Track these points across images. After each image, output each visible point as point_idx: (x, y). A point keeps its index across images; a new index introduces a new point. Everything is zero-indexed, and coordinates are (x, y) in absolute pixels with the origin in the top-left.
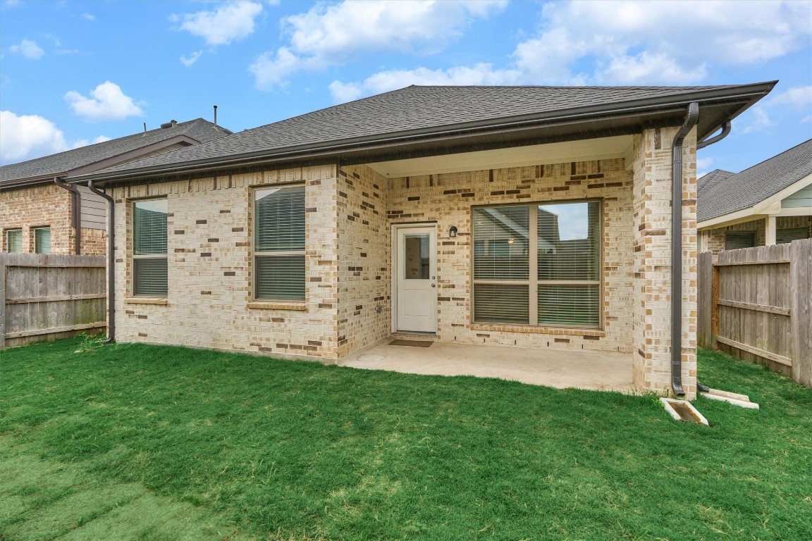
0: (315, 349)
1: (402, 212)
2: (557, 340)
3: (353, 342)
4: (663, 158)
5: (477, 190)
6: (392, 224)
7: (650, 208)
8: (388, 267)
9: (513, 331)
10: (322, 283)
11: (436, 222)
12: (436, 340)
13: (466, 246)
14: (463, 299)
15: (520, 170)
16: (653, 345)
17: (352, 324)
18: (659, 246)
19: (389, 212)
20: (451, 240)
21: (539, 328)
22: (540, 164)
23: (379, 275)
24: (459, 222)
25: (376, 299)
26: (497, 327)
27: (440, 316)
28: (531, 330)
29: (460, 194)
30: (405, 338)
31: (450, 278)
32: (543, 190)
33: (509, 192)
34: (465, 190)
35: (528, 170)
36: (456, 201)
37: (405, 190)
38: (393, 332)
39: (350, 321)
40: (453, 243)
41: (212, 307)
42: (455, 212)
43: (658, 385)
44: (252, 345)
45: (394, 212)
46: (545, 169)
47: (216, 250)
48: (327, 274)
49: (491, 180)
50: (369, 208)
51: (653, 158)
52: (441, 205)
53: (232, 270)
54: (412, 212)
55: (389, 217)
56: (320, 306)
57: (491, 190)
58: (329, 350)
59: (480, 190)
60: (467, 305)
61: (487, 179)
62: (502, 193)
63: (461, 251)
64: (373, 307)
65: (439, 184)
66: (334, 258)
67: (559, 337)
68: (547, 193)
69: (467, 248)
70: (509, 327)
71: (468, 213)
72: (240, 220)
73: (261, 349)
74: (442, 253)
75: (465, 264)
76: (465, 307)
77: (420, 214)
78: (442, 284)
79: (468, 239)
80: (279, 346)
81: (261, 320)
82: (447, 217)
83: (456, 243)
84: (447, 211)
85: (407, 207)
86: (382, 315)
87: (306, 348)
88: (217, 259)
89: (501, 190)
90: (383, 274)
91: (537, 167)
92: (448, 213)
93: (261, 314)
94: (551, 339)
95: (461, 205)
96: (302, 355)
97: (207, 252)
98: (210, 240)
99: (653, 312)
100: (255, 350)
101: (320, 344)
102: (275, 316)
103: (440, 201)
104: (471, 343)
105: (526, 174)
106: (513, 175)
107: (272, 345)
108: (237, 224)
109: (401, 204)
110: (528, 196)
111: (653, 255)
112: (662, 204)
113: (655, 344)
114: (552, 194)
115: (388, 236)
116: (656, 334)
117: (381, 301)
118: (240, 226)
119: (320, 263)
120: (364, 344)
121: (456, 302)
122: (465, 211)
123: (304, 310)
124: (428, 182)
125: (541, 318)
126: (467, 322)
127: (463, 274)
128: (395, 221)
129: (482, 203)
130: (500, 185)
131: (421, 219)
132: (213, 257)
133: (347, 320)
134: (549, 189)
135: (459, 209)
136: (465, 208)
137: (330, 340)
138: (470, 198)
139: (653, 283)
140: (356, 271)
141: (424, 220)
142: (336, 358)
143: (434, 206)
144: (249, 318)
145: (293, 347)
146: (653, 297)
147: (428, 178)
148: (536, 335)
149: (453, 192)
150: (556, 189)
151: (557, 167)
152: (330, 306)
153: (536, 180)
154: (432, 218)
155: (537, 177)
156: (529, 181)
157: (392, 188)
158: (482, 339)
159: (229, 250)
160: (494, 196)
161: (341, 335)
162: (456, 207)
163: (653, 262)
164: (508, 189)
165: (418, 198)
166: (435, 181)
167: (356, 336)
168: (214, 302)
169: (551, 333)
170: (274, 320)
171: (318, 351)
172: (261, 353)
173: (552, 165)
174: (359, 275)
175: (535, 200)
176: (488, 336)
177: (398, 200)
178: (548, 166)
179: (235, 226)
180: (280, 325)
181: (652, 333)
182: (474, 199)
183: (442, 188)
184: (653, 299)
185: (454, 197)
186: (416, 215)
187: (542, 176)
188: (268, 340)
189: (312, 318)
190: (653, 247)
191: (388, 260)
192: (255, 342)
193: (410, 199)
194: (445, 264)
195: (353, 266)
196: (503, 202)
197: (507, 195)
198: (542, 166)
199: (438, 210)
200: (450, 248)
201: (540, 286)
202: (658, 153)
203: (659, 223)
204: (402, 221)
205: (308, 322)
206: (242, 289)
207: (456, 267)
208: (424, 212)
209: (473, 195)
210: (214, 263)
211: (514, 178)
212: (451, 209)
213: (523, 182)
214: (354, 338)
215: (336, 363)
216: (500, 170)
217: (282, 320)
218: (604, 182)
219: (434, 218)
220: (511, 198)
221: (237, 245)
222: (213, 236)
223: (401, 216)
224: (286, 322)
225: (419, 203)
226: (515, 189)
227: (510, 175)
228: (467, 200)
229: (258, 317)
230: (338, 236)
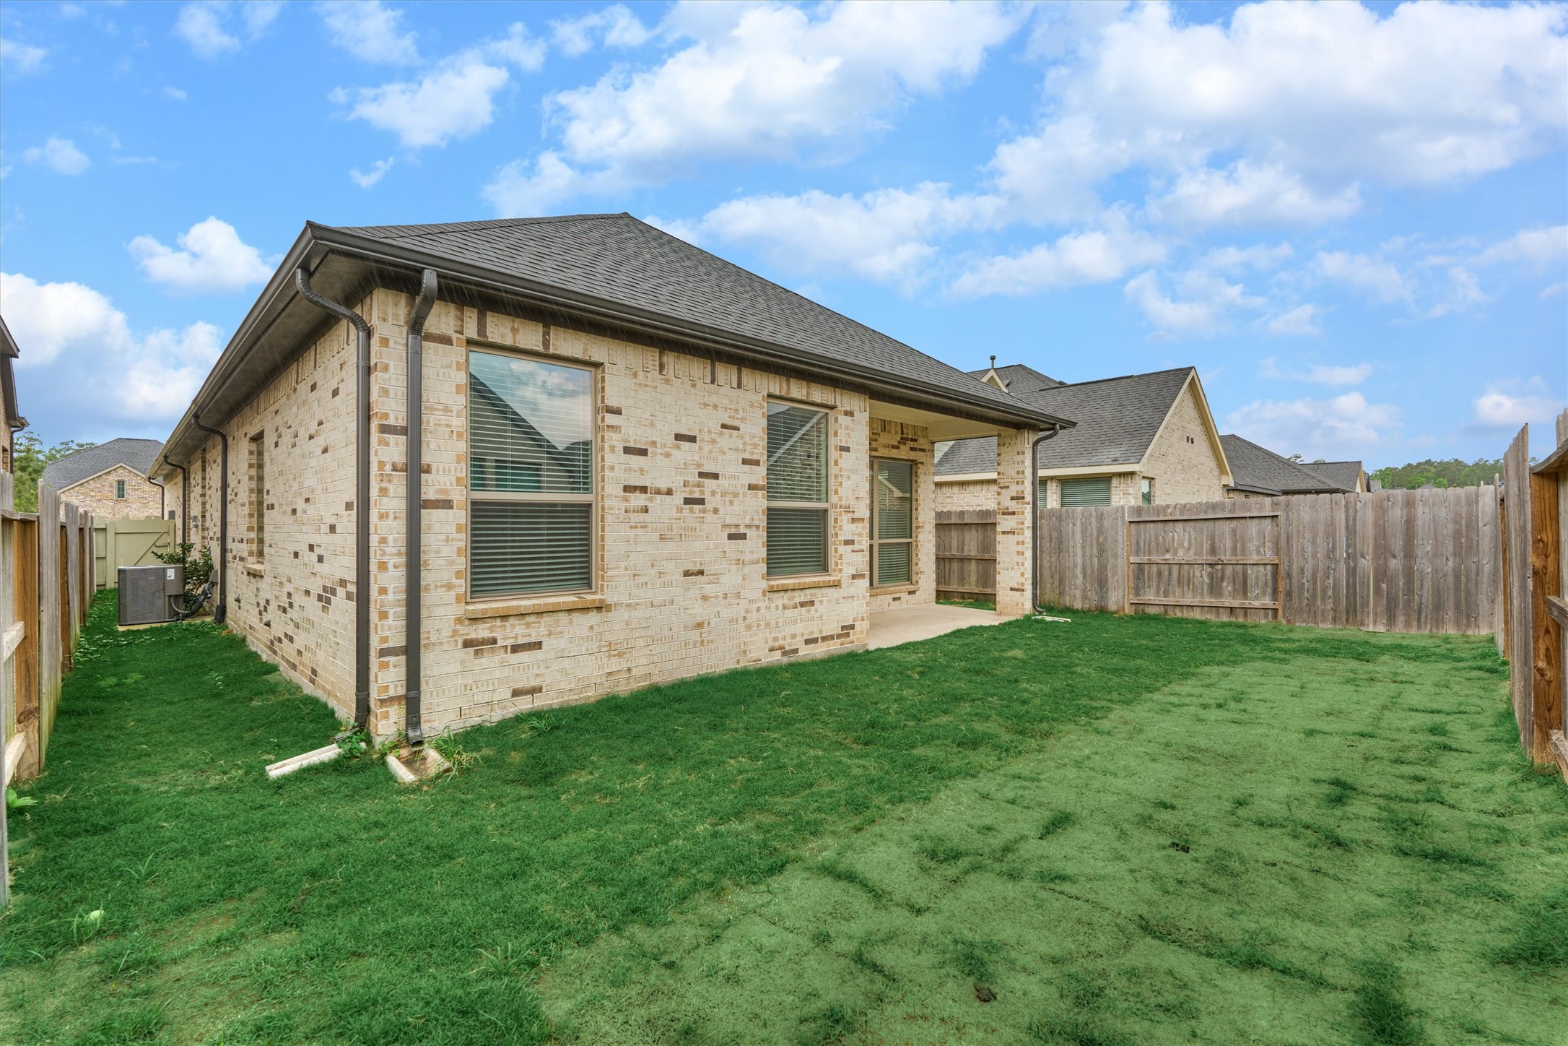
0: (848, 635)
2: (893, 600)
10: (856, 547)
32: (885, 446)
41: (705, 598)
44: (771, 650)
46: (886, 424)
47: (713, 493)
48: (860, 535)
53: (742, 530)
56: (854, 577)
58: (862, 632)
67: (894, 596)
72: (755, 446)
73: (785, 653)
80: (808, 642)
81: (785, 607)
87: (839, 636)
88: (716, 511)
91: (882, 420)
93: (784, 599)
94: (890, 599)
96: (835, 647)
97: (697, 495)
98: (701, 475)
100: (777, 657)
101: (852, 627)
102: (803, 599)
107: (799, 643)
108: (752, 453)
110: (877, 450)
118: (755, 457)
119: (854, 520)
123: (836, 585)
125: (882, 580)
132: (709, 506)
137: (863, 619)
142: (866, 641)
144: (768, 608)
145: (824, 639)
150: (893, 447)
153: (882, 434)
155: (882, 431)
156: (877, 434)
159: (736, 495)
168: (710, 590)
169: (891, 593)
170: (803, 604)
171: (852, 637)
172: (785, 660)
173: (891, 422)
175: (881, 455)
179: (747, 456)
180: (809, 611)
187: (885, 431)
188: (794, 636)
189: (845, 595)
192: (776, 644)
198: (885, 421)
201: (880, 545)
205: (842, 601)
206: (757, 562)
210: (710, 517)
213: (874, 434)
215: (868, 647)
217: (812, 603)
221: (751, 487)
222: (707, 468)
224: (817, 604)
229: (780, 603)
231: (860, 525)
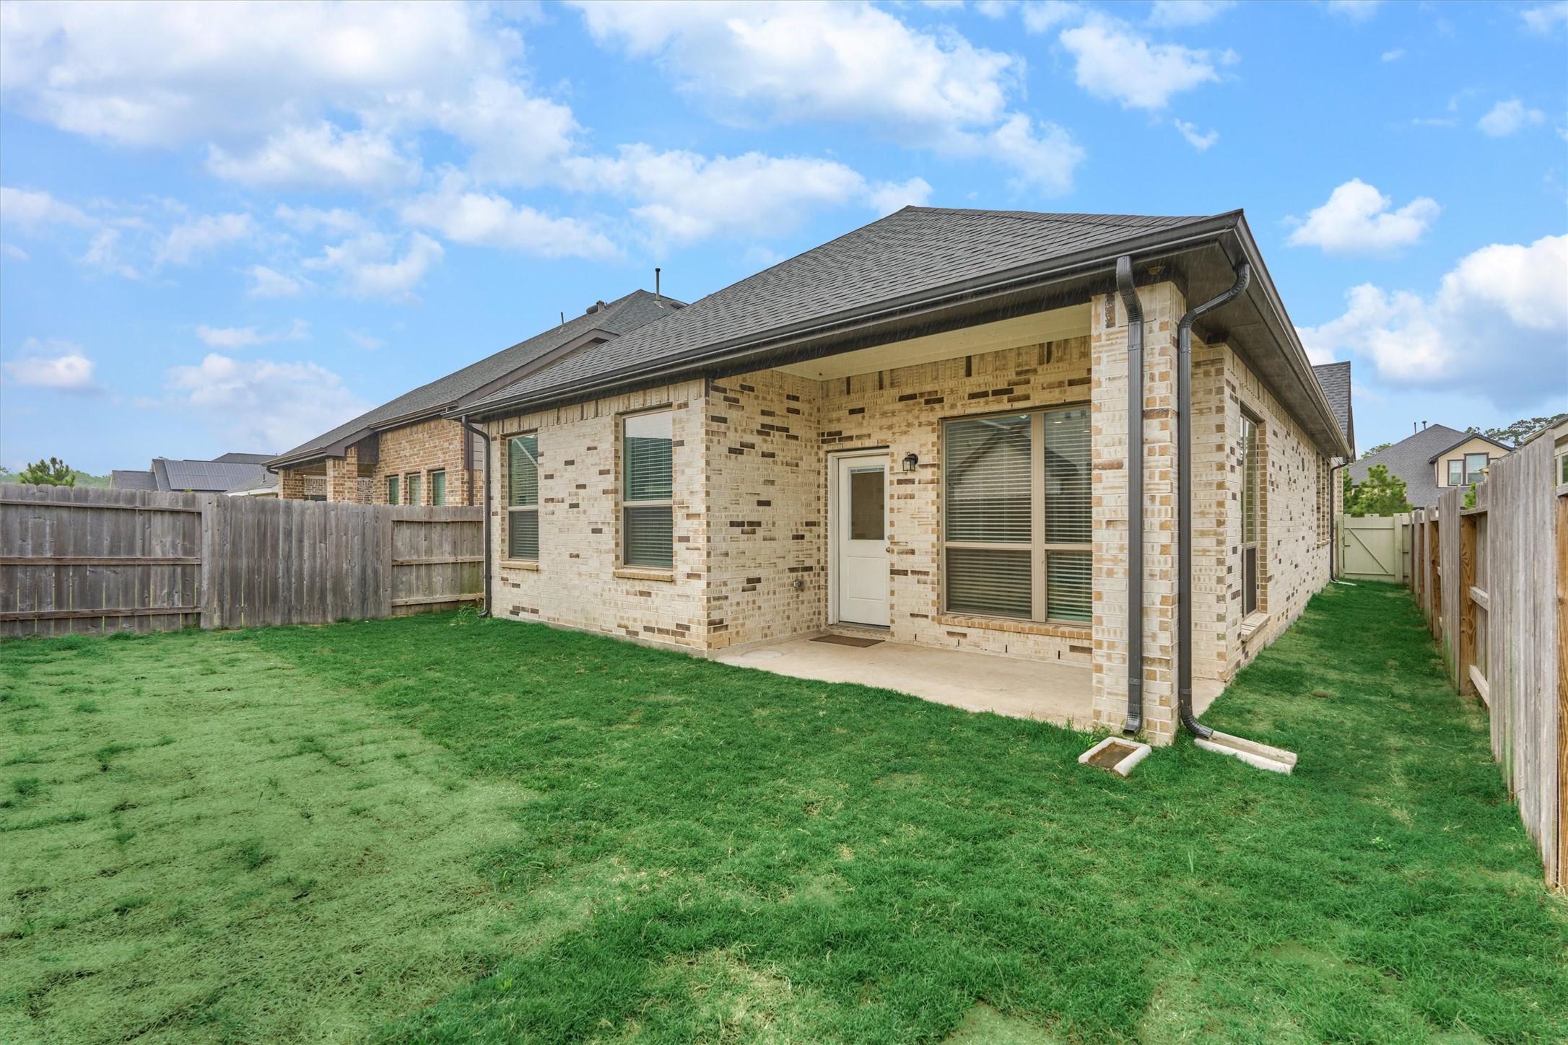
0: (683, 635)
1: (840, 433)
2: (1073, 649)
3: (740, 629)
4: (1118, 341)
5: (947, 393)
6: (828, 452)
7: (1099, 424)
8: (822, 520)
9: (1002, 630)
10: (691, 545)
11: (888, 447)
12: (888, 638)
13: (931, 486)
14: (926, 573)
15: (1014, 354)
16: (1105, 650)
17: (738, 604)
18: (1112, 488)
19: (823, 434)
20: (910, 476)
21: (1047, 627)
22: (1046, 341)
23: (800, 533)
24: (921, 446)
25: (792, 570)
26: (976, 621)
27: (894, 600)
28: (1031, 629)
29: (922, 400)
30: (846, 633)
31: (908, 538)
32: (1051, 386)
33: (996, 393)
34: (930, 393)
35: (1026, 353)
36: (916, 412)
37: (844, 399)
38: (830, 621)
39: (734, 598)
40: (912, 481)
41: (580, 574)
42: (915, 431)
43: (1113, 718)
44: (619, 626)
45: (830, 434)
46: (1054, 348)
47: (583, 499)
48: (696, 531)
49: (969, 374)
50: (777, 433)
51: (1103, 342)
52: (895, 420)
53: (600, 526)
54: (854, 433)
55: (823, 442)
56: (689, 576)
57: (968, 390)
58: (698, 637)
59: (952, 391)
60: (933, 583)
61: (962, 372)
62: (985, 394)
63: (923, 493)
64: (787, 581)
65: (892, 385)
66: (703, 510)
67: (1077, 643)
68: (1057, 390)
69: (933, 489)
70: (997, 621)
71: (933, 431)
72: (606, 459)
73: (628, 632)
74: (896, 497)
75: (930, 515)
76: (930, 586)
77: (865, 436)
78: (896, 548)
79: (933, 473)
80: (647, 629)
81: (628, 593)
82: (904, 438)
83: (917, 482)
84: (904, 428)
85: (848, 425)
86: (807, 595)
87: (674, 633)
88: (585, 512)
89: (983, 389)
90: (811, 531)
91: (1041, 345)
92: (905, 433)
93: (626, 585)
94: (1064, 645)
95: (925, 417)
96: (669, 642)
97: (575, 502)
98: (579, 487)
99: (1105, 597)
100: (622, 632)
101: (688, 628)
102: (642, 589)
103: (893, 413)
104: (938, 646)
105: (1024, 358)
106: (1003, 362)
107: (638, 627)
108: (605, 465)
109: (839, 420)
110: (1027, 398)
111: (1105, 502)
112: (1117, 417)
113: (1109, 649)
114: (1065, 392)
115: (823, 472)
116: (1109, 632)
117: (806, 574)
118: (607, 468)
119: (689, 516)
120: (766, 636)
121: (916, 577)
122: (930, 428)
123: (672, 581)
124: (877, 383)
125: (1050, 611)
126: (932, 612)
127: (926, 532)
128: (830, 448)
129: (955, 413)
130: (982, 381)
131: (867, 443)
132: (581, 508)
133: (726, 598)
134: (1060, 384)
135: (920, 425)
136: (930, 424)
137: (699, 624)
138: (937, 406)
139: (1104, 548)
140: (746, 528)
141: (871, 445)
142: (705, 648)
143: (886, 422)
144: (616, 590)
145: (660, 631)
146: (1104, 570)
147: (877, 378)
148: (1040, 638)
149: (912, 397)
150: (1071, 383)
151: (1073, 344)
152: (698, 576)
153: (1040, 369)
154: (882, 441)
155: (1041, 363)
156: (1027, 371)
157: (827, 396)
158: (954, 640)
159: (596, 499)
160: (973, 401)
161: (716, 616)
162: (916, 423)
163: (1104, 514)
164: (995, 388)
165: (862, 410)
166: (886, 381)
167: (747, 622)
168: (583, 569)
169: (1063, 636)
170: (642, 593)
171: (687, 639)
172: (628, 638)
173: (1066, 341)
174: (754, 532)
175: (1038, 404)
176: (964, 635)
177: (834, 415)
178: (1059, 344)
179: (602, 468)
180: (647, 601)
181: (1103, 631)
182: (943, 408)
183: (896, 392)
184: (1104, 575)
185: (914, 405)
186: (859, 437)
187: (1048, 362)
188: (635, 620)
189: (680, 593)
190: (1104, 488)
191: (822, 510)
192: (623, 623)
193: (852, 412)
194: (900, 515)
195: (740, 519)
196: (986, 409)
197: (994, 398)
198: (1050, 344)
199: (890, 427)
200: (908, 489)
201: (1049, 555)
202: (1112, 334)
203: (1112, 449)
204: (840, 447)
205: (677, 598)
206: (609, 552)
207: (916, 521)
208: (870, 432)
209: (941, 400)
210: (582, 516)
211: (1004, 368)
212: (909, 425)
213: (1018, 374)
214: (743, 625)
215: (706, 656)
216: (982, 356)
217: (649, 594)
219: (886, 441)
220: (999, 402)
221: (605, 492)
222: (580, 482)
223: (840, 440)
224: (653, 595)
225: (863, 417)
226: (1006, 387)
227: (998, 363)
228: (932, 410)
229: (625, 588)
230: (708, 478)
231: (696, 522)
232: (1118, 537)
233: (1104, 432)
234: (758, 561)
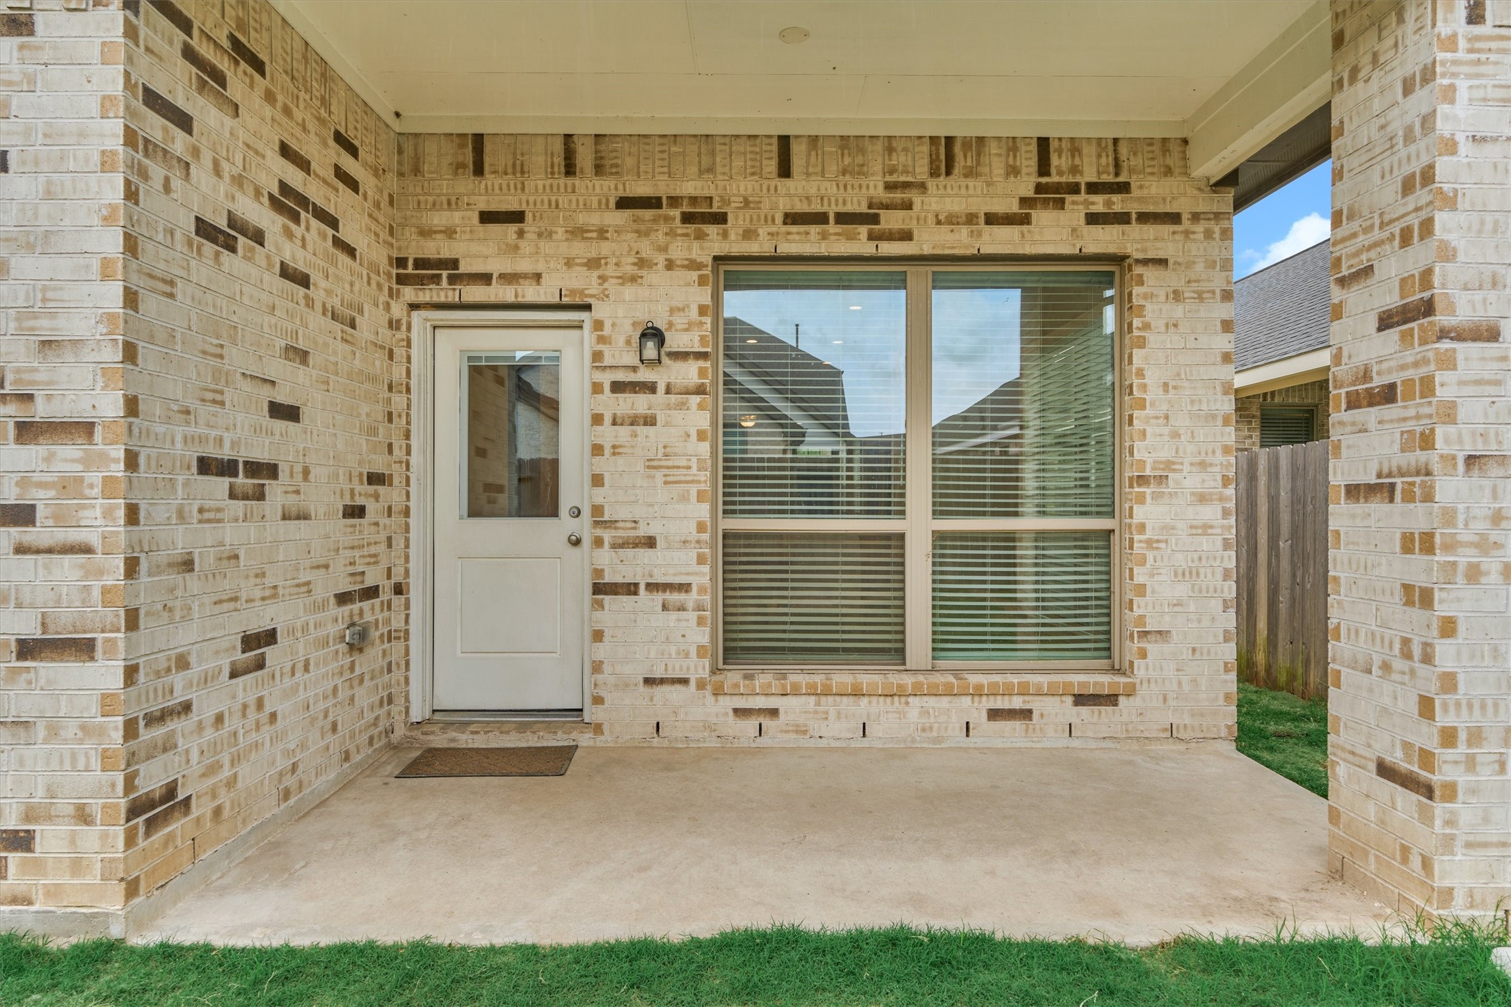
1: (454, 263)
2: (994, 714)
3: (224, 798)
4: (1493, 57)
5: (737, 202)
6: (414, 307)
7: (1453, 238)
8: (397, 472)
9: (857, 693)
10: (41, 535)
11: (587, 307)
12: (585, 739)
13: (695, 400)
14: (684, 588)
15: (879, 147)
16: (1462, 748)
17: (219, 719)
18: (1479, 382)
19: (401, 262)
20: (644, 375)
21: (939, 679)
22: (942, 132)
23: (359, 501)
24: (672, 311)
25: (343, 598)
26: (802, 679)
27: (602, 651)
28: (917, 685)
29: (676, 213)
30: (465, 740)
31: (639, 512)
32: (952, 220)
33: (842, 218)
34: (694, 200)
35: (905, 150)
36: (660, 237)
37: (466, 184)
38: (416, 716)
39: (205, 709)
40: (651, 388)
42: (657, 276)
43: (1478, 898)
45: (420, 263)
46: (957, 149)
48: (69, 486)
49: (785, 170)
50: (315, 223)
51: (1461, 55)
52: (605, 248)
54: (495, 266)
55: (402, 280)
56: (27, 649)
57: (784, 205)
58: (77, 866)
59: (746, 203)
60: (699, 608)
61: (772, 166)
62: (821, 218)
63: (677, 416)
64: (332, 630)
65: (599, 169)
66: (108, 408)
67: (1000, 703)
68: (965, 230)
69: (701, 407)
70: (842, 677)
71: (702, 281)
74: (608, 419)
75: (694, 463)
76: (692, 616)
77: (525, 276)
78: (607, 536)
79: (702, 373)
82: (629, 291)
83: (661, 388)
84: (630, 270)
85: (475, 248)
86: (372, 658)
89: (816, 207)
90: (376, 497)
91: (934, 140)
92: (634, 279)
94: (976, 710)
95: (680, 250)
99: (1461, 628)
101: (21, 841)
103: (602, 233)
104: (714, 743)
105: (899, 159)
106: (859, 160)
109: (450, 233)
110: (907, 236)
111: (1462, 414)
112: (1489, 226)
113: (1470, 744)
114: (980, 234)
115: (399, 352)
116: (1470, 706)
117: (366, 605)
119: (27, 431)
120: (287, 794)
121: (659, 597)
122: (694, 275)
124: (559, 160)
125: (941, 644)
126: (699, 668)
127: (684, 498)
128: (425, 296)
129: (753, 248)
130: (813, 191)
131: (530, 293)
133: (186, 707)
134: (971, 219)
135: (670, 265)
136: (693, 265)
137: (83, 816)
138: (712, 230)
139: (1461, 518)
140: (241, 480)
141: (542, 299)
142: (113, 904)
143: (580, 249)
146: (1461, 568)
147: (558, 147)
148: (931, 702)
149: (652, 203)
150: (991, 219)
151: (993, 148)
152: (84, 648)
153: (931, 184)
154: (573, 292)
155: (934, 173)
156: (906, 185)
157: (417, 171)
158: (750, 725)
160: (794, 229)
161: (152, 780)
162: (661, 259)
163: (1460, 440)
164: (841, 209)
165: (517, 217)
166: (585, 158)
167: (243, 770)
169: (978, 693)
171: (15, 878)
173: (981, 140)
174: (260, 495)
175: (927, 250)
176: (774, 713)
177: (439, 219)
178: (967, 143)
181: (1458, 704)
182: (725, 235)
183: (609, 187)
184: (1460, 578)
185: (655, 220)
186: (510, 278)
187: (948, 173)
190: (1462, 383)
191: (399, 445)
193: (488, 217)
194: (620, 460)
195: (226, 453)
196: (823, 249)
197: (839, 228)
198: (950, 140)
199: (593, 263)
200: (640, 403)
201: (940, 538)
202: (1478, 38)
203: (1478, 296)
204: (452, 297)
207: (659, 475)
208: (540, 267)
209: (720, 219)
211: (860, 171)
212: (642, 263)
213: (889, 187)
214: (231, 783)
215: (116, 931)
216: (814, 140)
218: (1134, 208)
219: (582, 292)
220: (852, 237)
223: (453, 280)
225: (521, 234)
226: (864, 209)
227: (847, 160)
228: (700, 236)
230: (131, 299)
231: (72, 452)
232: (1488, 492)
233: (1461, 257)
234: (269, 581)
